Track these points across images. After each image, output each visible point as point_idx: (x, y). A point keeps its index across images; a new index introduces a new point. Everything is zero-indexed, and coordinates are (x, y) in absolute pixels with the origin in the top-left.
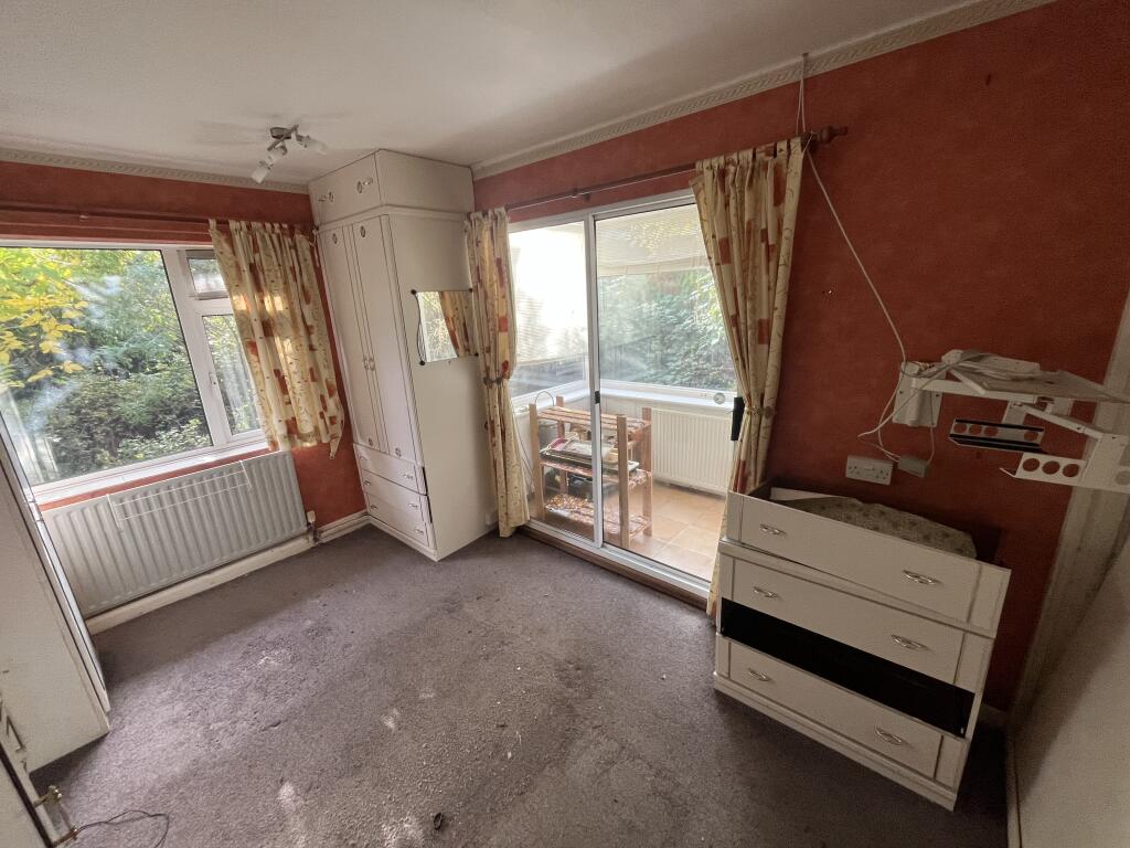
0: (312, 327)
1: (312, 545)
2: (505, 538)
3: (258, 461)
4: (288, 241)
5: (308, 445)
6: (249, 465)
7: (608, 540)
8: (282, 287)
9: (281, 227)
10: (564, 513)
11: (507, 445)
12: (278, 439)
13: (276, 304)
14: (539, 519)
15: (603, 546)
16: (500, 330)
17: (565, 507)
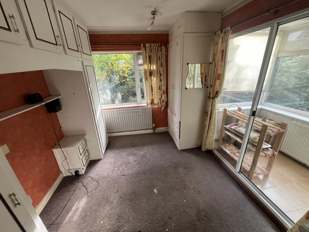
0: (162, 74)
1: (153, 132)
2: (203, 151)
3: (144, 108)
4: (160, 48)
5: (155, 107)
6: (142, 109)
7: (242, 171)
8: (156, 62)
9: (158, 45)
10: (228, 152)
11: (211, 121)
12: (149, 104)
13: (154, 67)
14: (218, 150)
15: (239, 173)
16: (218, 79)
17: (229, 150)
